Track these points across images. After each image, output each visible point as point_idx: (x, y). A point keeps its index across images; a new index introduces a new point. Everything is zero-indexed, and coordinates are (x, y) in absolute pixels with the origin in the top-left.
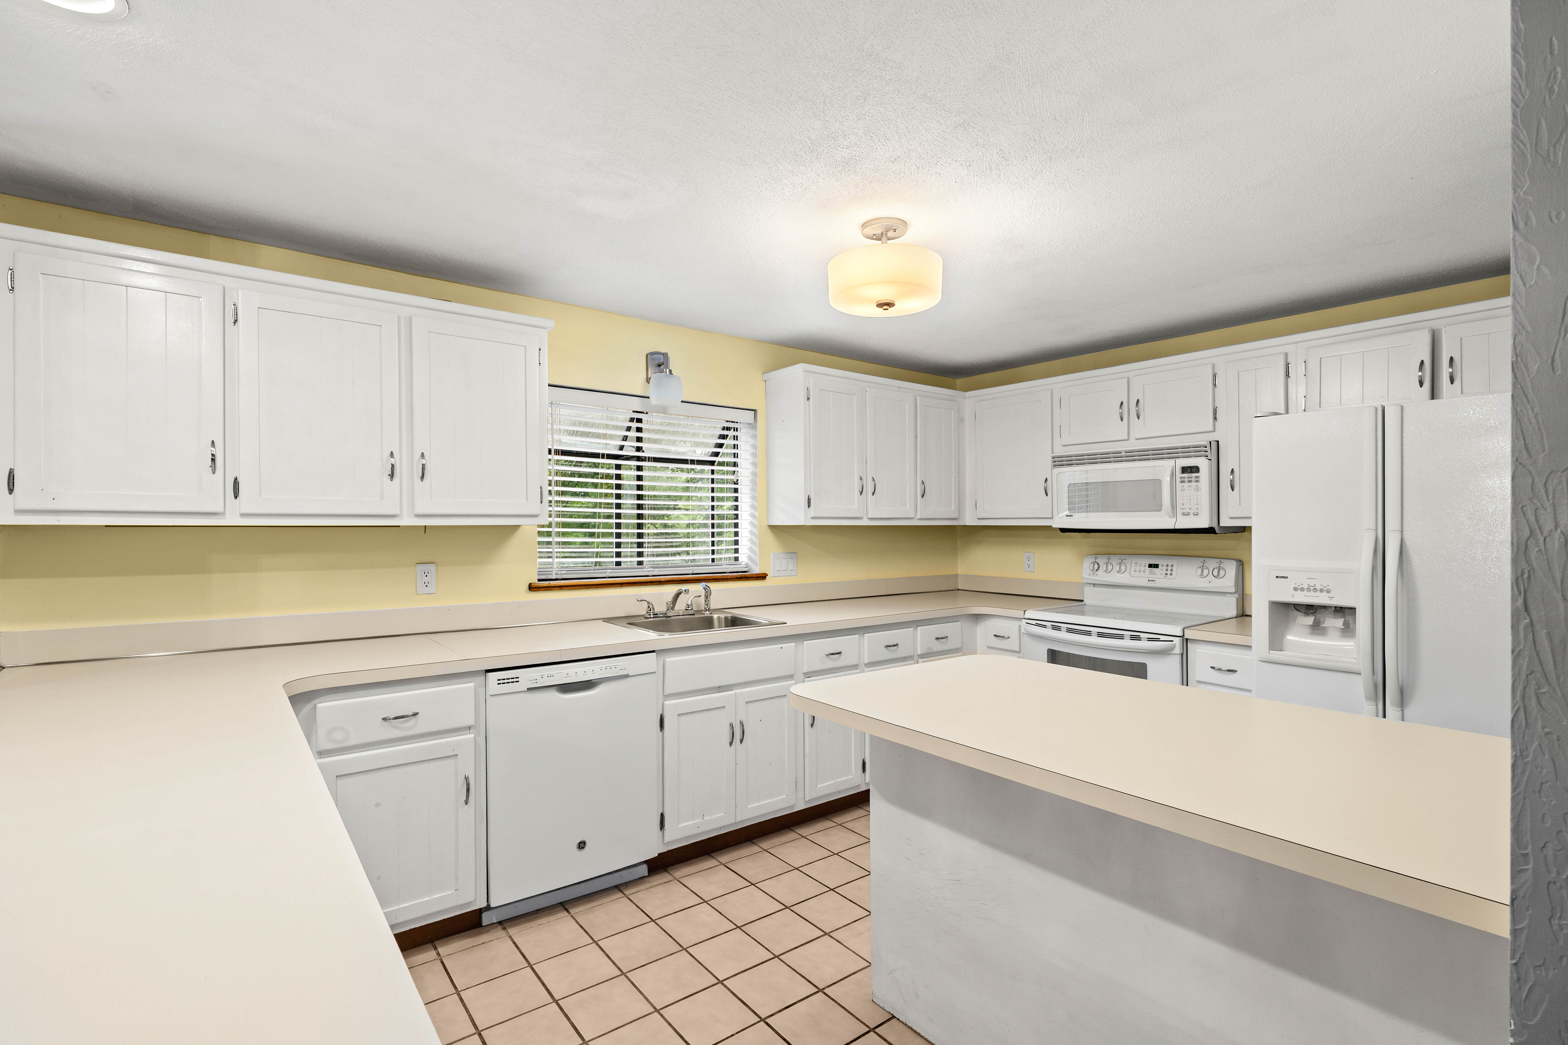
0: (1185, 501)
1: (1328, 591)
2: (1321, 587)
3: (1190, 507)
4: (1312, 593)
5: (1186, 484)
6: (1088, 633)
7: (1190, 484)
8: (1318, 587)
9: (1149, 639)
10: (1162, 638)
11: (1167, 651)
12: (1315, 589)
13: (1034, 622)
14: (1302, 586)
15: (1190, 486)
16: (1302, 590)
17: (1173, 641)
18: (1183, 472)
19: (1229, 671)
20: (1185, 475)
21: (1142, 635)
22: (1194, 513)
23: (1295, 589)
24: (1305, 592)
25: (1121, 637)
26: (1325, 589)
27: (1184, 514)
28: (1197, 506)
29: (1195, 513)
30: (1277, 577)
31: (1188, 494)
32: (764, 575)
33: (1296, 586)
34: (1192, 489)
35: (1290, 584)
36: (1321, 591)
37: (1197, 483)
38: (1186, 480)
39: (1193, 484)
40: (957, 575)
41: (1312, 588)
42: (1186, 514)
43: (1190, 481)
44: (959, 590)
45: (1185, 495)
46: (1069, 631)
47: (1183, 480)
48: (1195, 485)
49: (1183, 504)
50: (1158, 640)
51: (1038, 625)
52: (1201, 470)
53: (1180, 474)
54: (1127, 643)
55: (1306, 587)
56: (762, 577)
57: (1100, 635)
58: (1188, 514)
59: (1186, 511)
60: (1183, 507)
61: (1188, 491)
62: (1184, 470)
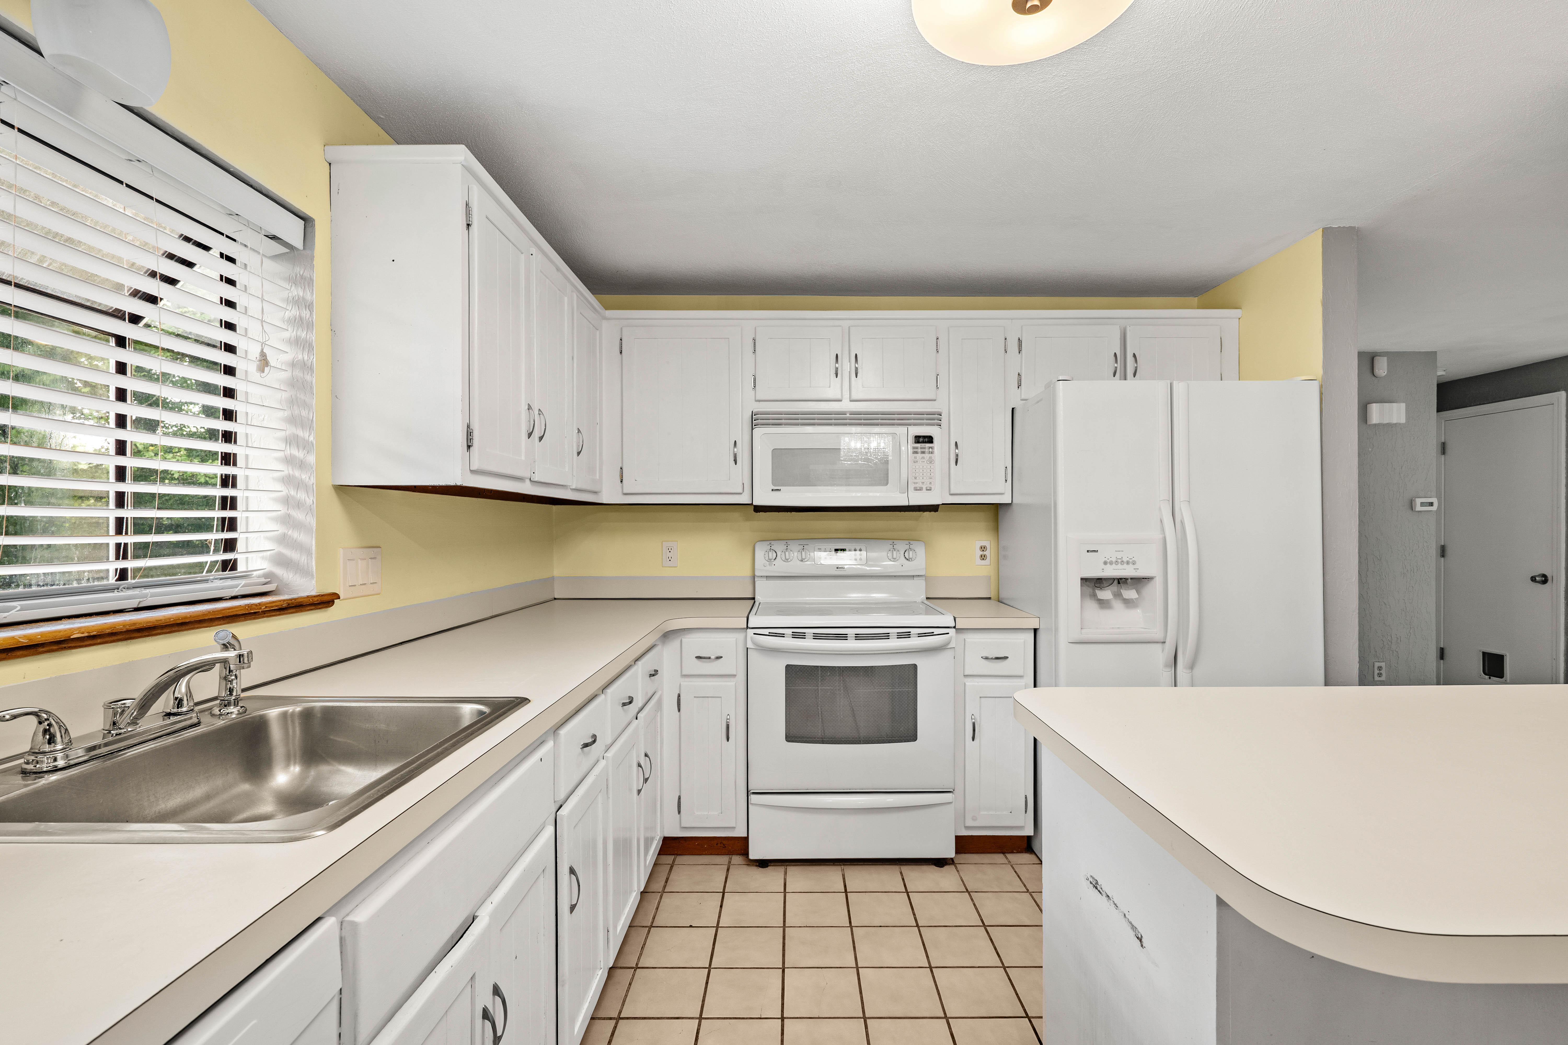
0: (917, 475)
1: (1134, 563)
2: (1128, 559)
3: (923, 481)
4: (1119, 566)
5: (919, 455)
6: (844, 637)
7: (923, 455)
8: (1125, 560)
9: (920, 635)
10: (936, 631)
11: (942, 647)
12: (1122, 561)
13: (766, 631)
14: (1110, 559)
15: (923, 458)
16: (1111, 563)
17: (948, 633)
18: (918, 442)
19: (997, 658)
20: (919, 445)
21: (913, 631)
22: (926, 488)
23: (1105, 563)
24: (1114, 566)
25: (887, 636)
26: (1131, 561)
27: (916, 489)
28: (931, 480)
29: (928, 488)
30: (1088, 551)
31: (921, 467)
32: (329, 598)
33: (1106, 559)
34: (926, 461)
35: (1100, 558)
36: (1128, 563)
37: (931, 455)
38: (919, 450)
39: (927, 456)
40: (553, 578)
41: (1119, 560)
42: (918, 488)
43: (923, 453)
44: (555, 599)
45: (917, 467)
46: (816, 637)
47: (915, 450)
48: (928, 457)
49: (916, 478)
50: (932, 634)
51: (771, 635)
52: (935, 440)
53: (913, 444)
54: (894, 643)
55: (1114, 560)
56: (325, 601)
57: (858, 637)
58: (921, 489)
59: (918, 486)
60: (916, 481)
61: (920, 462)
62: (918, 439)
